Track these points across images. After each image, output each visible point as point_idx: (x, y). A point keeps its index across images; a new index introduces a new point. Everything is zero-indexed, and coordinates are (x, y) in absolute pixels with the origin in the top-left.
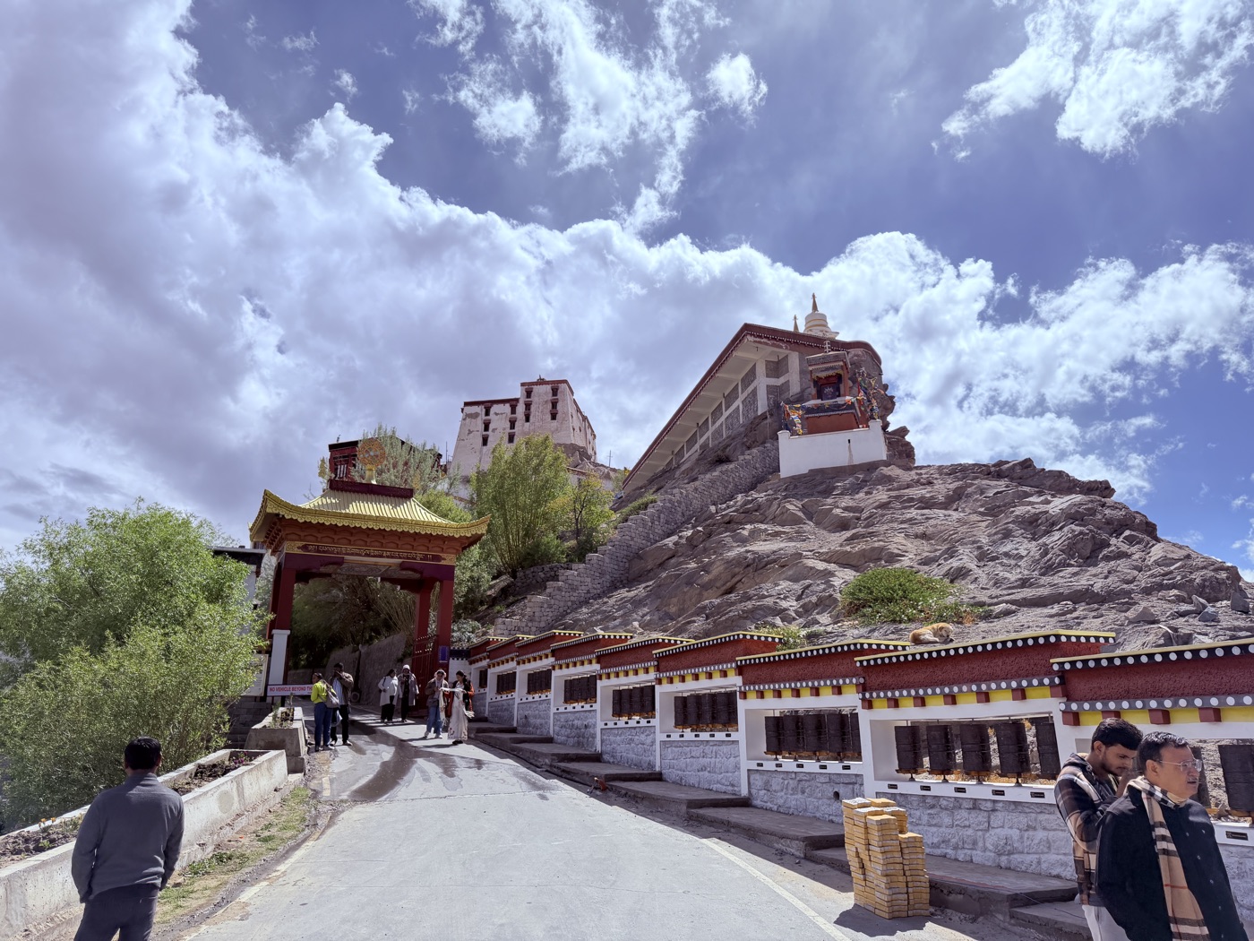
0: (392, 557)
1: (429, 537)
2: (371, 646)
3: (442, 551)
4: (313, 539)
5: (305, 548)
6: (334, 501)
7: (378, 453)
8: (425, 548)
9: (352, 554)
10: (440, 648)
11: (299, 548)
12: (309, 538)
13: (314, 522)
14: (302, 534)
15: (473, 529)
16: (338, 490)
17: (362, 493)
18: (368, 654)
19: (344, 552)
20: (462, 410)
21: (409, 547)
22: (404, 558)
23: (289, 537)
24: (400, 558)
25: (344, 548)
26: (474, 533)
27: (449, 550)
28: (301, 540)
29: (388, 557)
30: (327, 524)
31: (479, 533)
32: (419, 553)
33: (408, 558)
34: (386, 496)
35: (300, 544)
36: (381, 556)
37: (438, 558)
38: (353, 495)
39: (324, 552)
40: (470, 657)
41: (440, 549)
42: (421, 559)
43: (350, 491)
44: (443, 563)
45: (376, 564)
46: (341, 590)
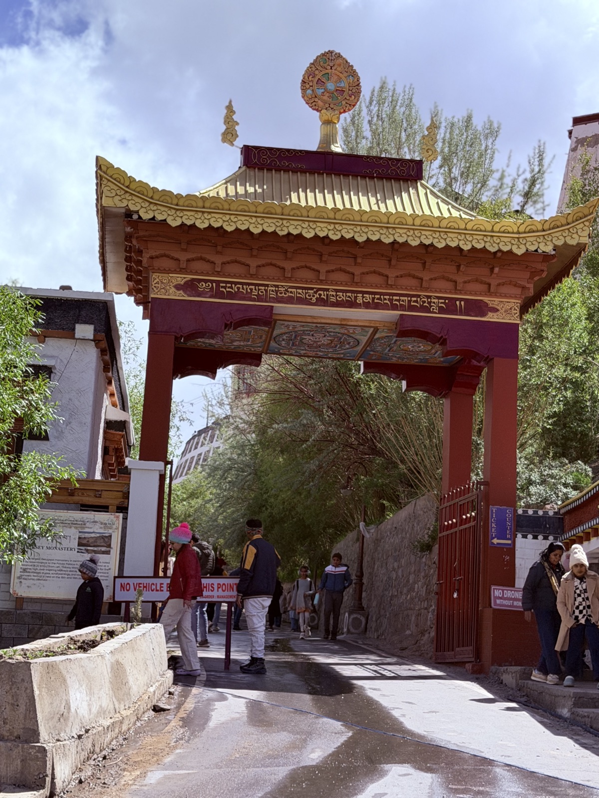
0: (377, 306)
1: (454, 254)
2: (382, 526)
3: (489, 292)
4: (205, 266)
5: (190, 287)
6: (251, 190)
7: (343, 85)
8: (449, 285)
9: (290, 300)
10: (494, 509)
11: (178, 287)
12: (198, 265)
13: (202, 225)
14: (183, 257)
15: (557, 233)
16: (261, 169)
17: (312, 173)
18: (377, 541)
19: (273, 295)
20: (570, 132)
21: (414, 282)
22: (402, 308)
23: (157, 263)
24: (394, 307)
25: (271, 287)
26: (560, 243)
27: (504, 290)
28: (182, 271)
29: (367, 305)
30: (230, 229)
31: (573, 242)
32: (437, 296)
33: (412, 308)
34: (364, 177)
35: (181, 279)
36: (352, 304)
37: (480, 308)
38: (293, 177)
39: (231, 296)
40: (563, 532)
41: (484, 287)
42: (441, 310)
43: (286, 171)
44: (491, 317)
45: (343, 324)
46: (319, 413)
